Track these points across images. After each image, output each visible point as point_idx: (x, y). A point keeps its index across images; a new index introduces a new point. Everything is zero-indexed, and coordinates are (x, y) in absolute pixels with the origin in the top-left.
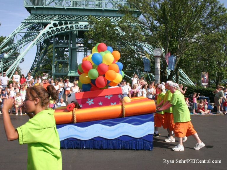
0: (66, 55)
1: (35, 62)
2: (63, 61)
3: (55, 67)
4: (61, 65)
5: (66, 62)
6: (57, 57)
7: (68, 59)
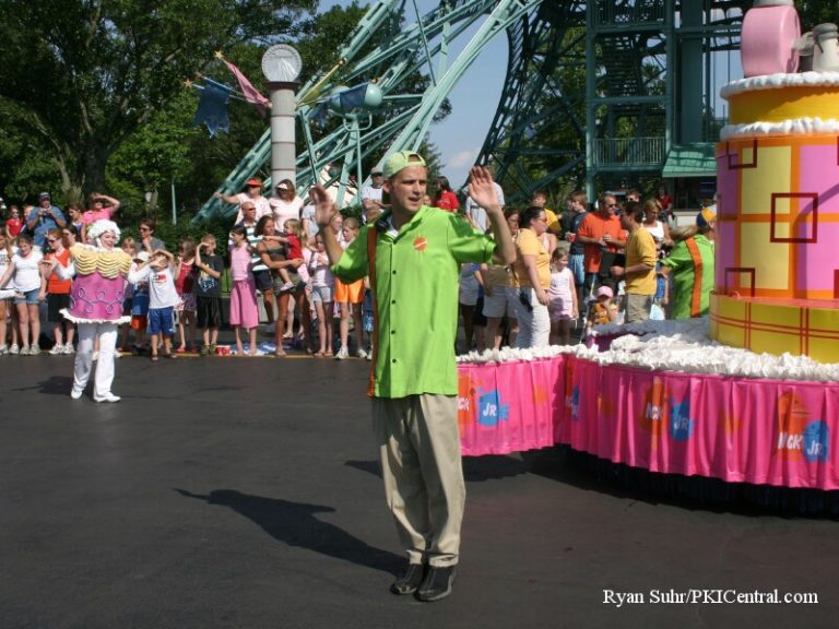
0: (652, 72)
1: (502, 116)
2: (637, 99)
3: (601, 136)
4: (630, 120)
5: (655, 104)
6: (605, 84)
7: (664, 90)
